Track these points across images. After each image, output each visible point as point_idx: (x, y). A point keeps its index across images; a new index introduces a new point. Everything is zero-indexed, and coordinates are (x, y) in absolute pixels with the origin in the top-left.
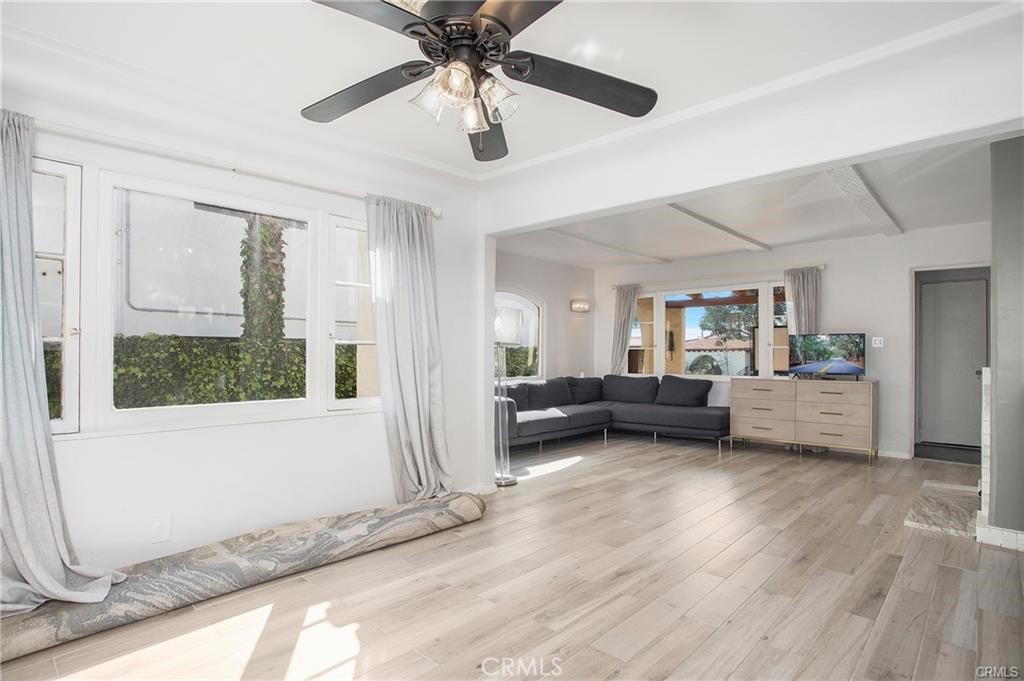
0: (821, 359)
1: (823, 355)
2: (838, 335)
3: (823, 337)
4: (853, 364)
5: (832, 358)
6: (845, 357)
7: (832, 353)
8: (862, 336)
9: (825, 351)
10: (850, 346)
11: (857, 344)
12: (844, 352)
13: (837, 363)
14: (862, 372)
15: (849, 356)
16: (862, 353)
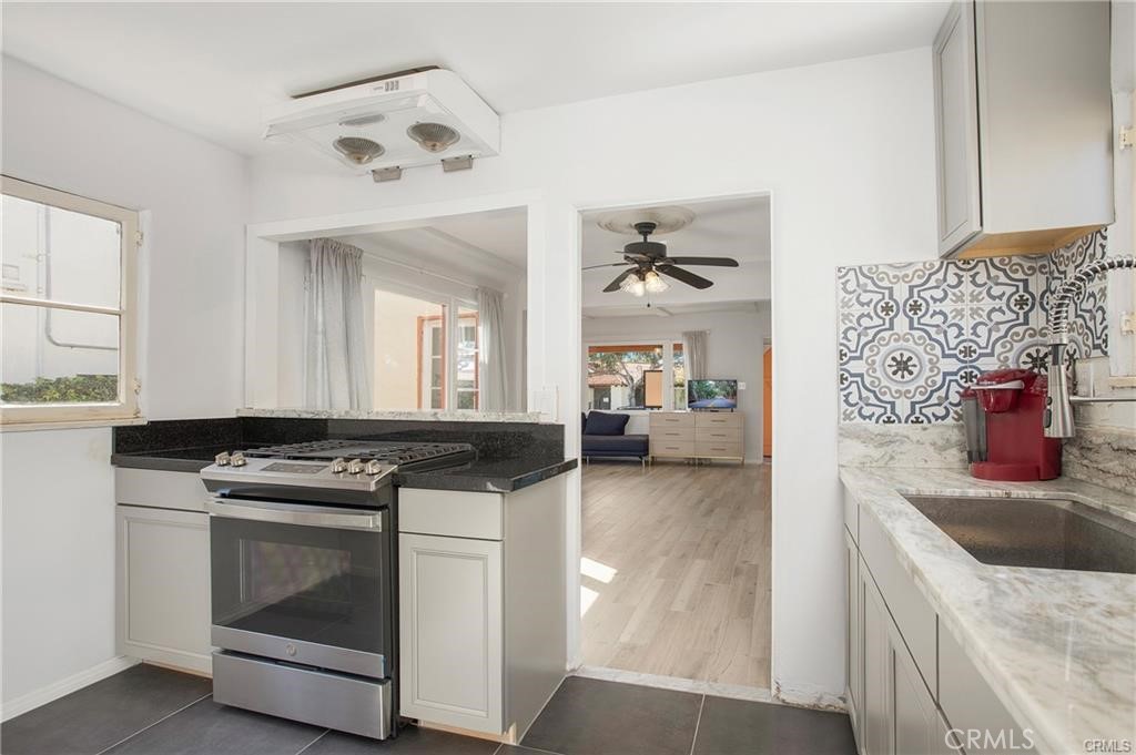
0: (709, 397)
1: (710, 395)
2: (721, 381)
3: (711, 382)
4: (729, 401)
5: (716, 397)
6: (724, 396)
7: (716, 393)
8: (735, 381)
9: (712, 392)
10: (728, 388)
11: (732, 387)
12: (724, 392)
14: (735, 406)
15: (727, 395)
16: (735, 393)
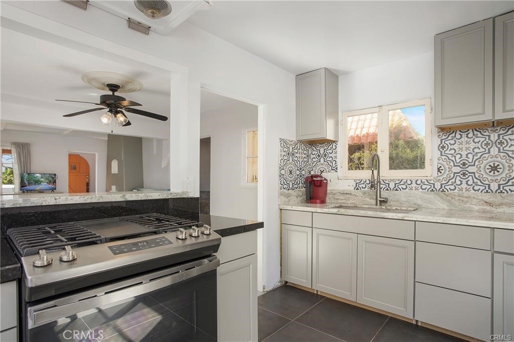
0: (37, 184)
1: (37, 182)
2: (45, 174)
3: (38, 175)
4: (51, 186)
5: (42, 183)
6: (48, 183)
7: (42, 181)
8: (55, 175)
9: (39, 181)
10: (50, 179)
11: (53, 178)
12: (47, 181)
13: (44, 185)
14: (55, 189)
15: (49, 183)
16: (55, 182)
